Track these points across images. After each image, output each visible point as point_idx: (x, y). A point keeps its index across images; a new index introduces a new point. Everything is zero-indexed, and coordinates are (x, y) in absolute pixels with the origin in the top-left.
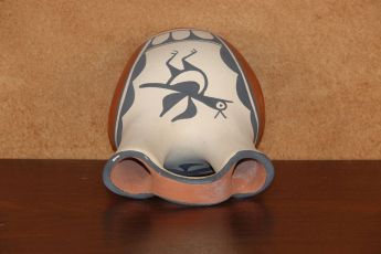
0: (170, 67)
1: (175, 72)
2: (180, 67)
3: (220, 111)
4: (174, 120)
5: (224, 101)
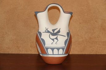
0: (57, 40)
1: (56, 38)
2: (55, 40)
3: (47, 30)
4: (57, 29)
5: (46, 32)
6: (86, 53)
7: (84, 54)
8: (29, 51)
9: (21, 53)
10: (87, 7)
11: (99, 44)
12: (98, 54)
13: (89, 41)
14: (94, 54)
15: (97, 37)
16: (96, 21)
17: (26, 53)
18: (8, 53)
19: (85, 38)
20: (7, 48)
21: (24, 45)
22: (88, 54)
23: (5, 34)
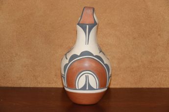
6: (144, 86)
7: (140, 87)
8: (53, 83)
9: (39, 86)
10: (144, 12)
11: (165, 71)
12: (162, 87)
13: (149, 67)
14: (156, 88)
15: (162, 61)
16: (159, 35)
17: (47, 86)
18: (19, 86)
19: (141, 62)
20: (17, 78)
21: (45, 73)
22: (147, 87)
23: (14, 55)
